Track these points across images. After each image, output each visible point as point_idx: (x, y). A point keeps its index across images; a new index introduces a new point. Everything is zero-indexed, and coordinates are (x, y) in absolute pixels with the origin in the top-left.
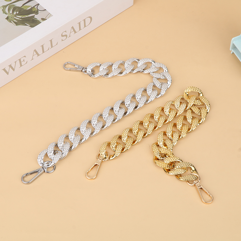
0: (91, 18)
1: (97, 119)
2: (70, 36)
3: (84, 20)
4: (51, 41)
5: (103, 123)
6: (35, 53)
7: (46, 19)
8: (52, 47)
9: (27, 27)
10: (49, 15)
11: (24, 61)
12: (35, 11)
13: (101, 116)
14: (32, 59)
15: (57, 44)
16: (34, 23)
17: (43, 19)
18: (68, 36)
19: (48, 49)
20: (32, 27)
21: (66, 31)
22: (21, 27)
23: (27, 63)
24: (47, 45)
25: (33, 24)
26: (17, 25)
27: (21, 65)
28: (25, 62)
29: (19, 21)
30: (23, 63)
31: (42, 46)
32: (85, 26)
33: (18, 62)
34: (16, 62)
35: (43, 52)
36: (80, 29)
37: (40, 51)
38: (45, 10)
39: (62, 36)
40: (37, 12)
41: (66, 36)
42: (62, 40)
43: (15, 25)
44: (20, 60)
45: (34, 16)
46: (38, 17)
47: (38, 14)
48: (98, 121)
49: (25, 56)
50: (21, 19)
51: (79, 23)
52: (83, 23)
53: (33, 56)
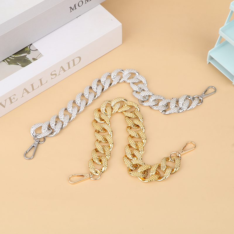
0: (80, 58)
1: (80, 98)
2: (59, 75)
3: (73, 60)
4: (41, 80)
5: (86, 101)
6: (25, 91)
7: (37, 59)
8: (42, 84)
9: (19, 67)
10: (40, 55)
11: (14, 98)
12: (27, 51)
13: (83, 95)
14: (23, 97)
15: (47, 82)
16: (25, 62)
17: (34, 59)
18: (58, 74)
19: (38, 87)
20: (23, 66)
21: (55, 71)
22: (13, 66)
23: (17, 100)
24: (37, 84)
25: (24, 64)
26: (9, 64)
27: (11, 102)
28: (16, 99)
29: (11, 60)
30: (13, 101)
31: (32, 85)
32: (74, 65)
33: (8, 100)
34: (6, 100)
35: (33, 89)
36: (69, 68)
37: (30, 89)
38: (37, 50)
39: (51, 75)
40: (29, 52)
41: (56, 74)
42: (52, 78)
43: (8, 64)
44: (10, 98)
45: (26, 56)
46: (29, 57)
47: (30, 53)
48: (81, 100)
49: (15, 95)
50: (13, 59)
51: (69, 63)
52: (72, 62)
53: (23, 93)
